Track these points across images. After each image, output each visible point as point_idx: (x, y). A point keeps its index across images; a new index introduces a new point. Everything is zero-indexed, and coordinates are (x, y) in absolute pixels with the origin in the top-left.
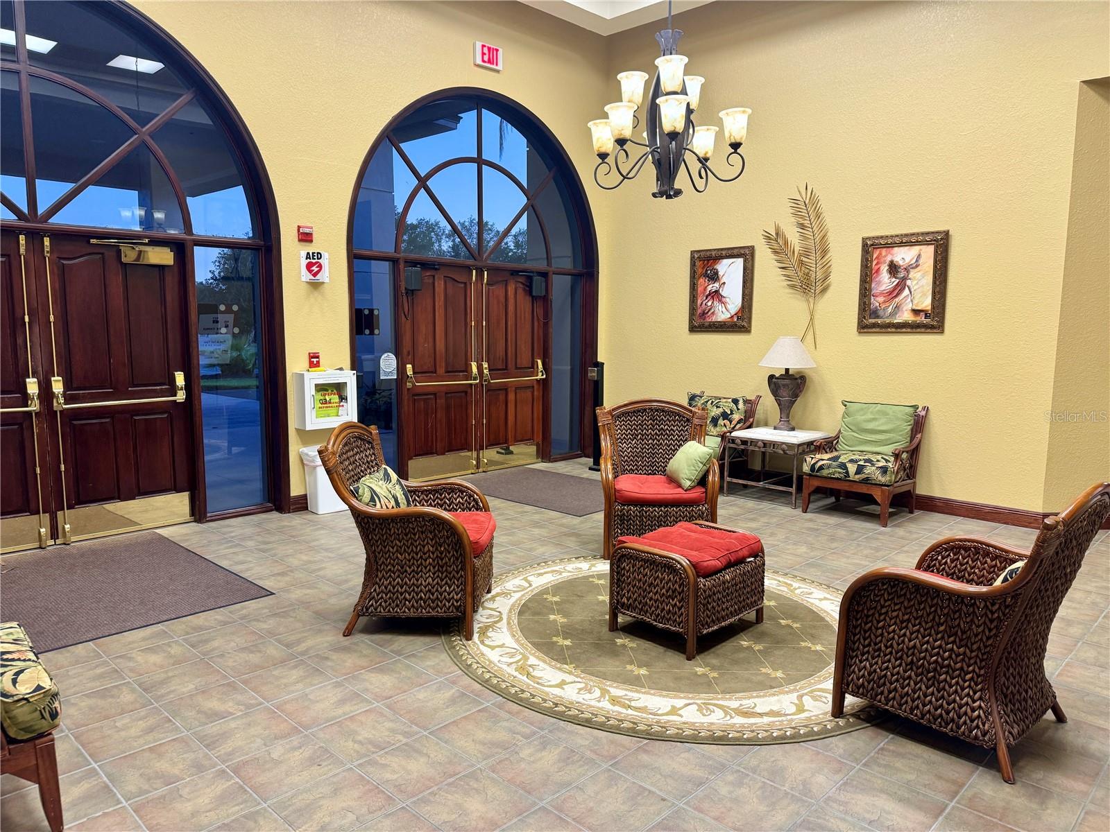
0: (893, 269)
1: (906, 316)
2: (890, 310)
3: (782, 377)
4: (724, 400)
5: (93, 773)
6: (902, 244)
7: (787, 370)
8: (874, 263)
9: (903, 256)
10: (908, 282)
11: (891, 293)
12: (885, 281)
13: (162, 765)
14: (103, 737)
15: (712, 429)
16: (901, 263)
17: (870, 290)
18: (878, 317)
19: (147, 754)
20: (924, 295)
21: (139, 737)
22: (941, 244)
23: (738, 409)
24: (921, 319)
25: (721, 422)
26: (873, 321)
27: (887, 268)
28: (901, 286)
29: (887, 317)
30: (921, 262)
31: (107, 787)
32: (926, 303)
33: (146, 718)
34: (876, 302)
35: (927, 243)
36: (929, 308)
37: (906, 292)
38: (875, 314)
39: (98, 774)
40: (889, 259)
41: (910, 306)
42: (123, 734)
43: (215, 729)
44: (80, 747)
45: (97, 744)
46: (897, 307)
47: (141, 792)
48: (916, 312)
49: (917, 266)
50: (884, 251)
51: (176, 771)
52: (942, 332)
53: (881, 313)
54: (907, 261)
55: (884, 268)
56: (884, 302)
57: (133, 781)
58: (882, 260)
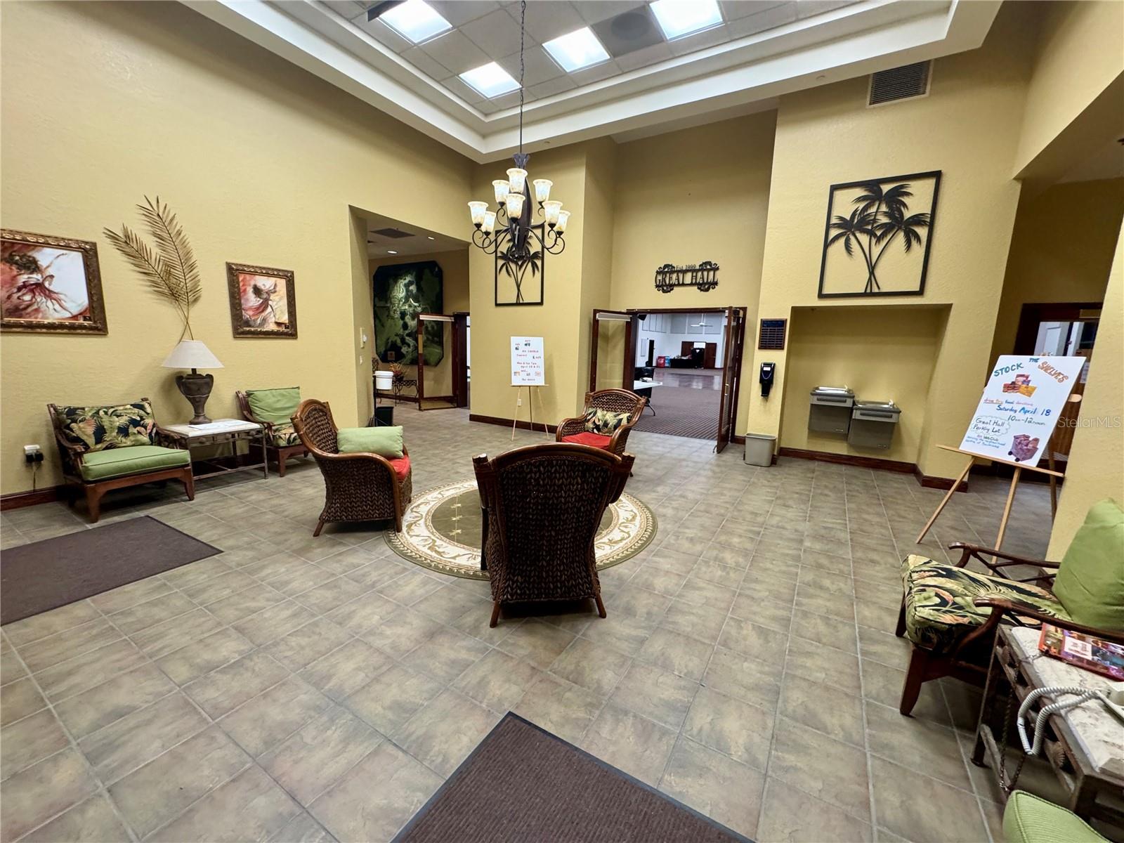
0: (257, 291)
1: (271, 327)
2: (259, 321)
3: (189, 377)
4: (122, 408)
5: (864, 653)
6: (262, 274)
7: (194, 370)
8: (241, 284)
9: (265, 283)
10: (270, 302)
11: (258, 309)
12: (251, 301)
13: (822, 628)
14: (841, 673)
15: (124, 440)
16: (263, 287)
17: (240, 305)
18: (250, 326)
19: (824, 640)
20: (282, 312)
21: (818, 654)
22: (290, 279)
23: (148, 414)
24: (282, 329)
25: (132, 430)
26: (248, 329)
27: (252, 290)
28: (265, 305)
29: (258, 327)
30: (277, 289)
31: (861, 639)
32: (285, 318)
33: (801, 666)
34: (247, 315)
35: (280, 277)
36: (287, 322)
37: (269, 309)
38: (247, 323)
39: (861, 649)
40: (252, 283)
41: (273, 320)
42: (826, 665)
43: (773, 625)
44: (861, 677)
45: (848, 670)
46: (264, 320)
47: (845, 624)
48: (279, 324)
49: (275, 292)
50: (248, 277)
51: (819, 621)
52: (296, 338)
53: (252, 323)
54: (267, 287)
55: (250, 290)
56: (253, 315)
57: (845, 632)
58: (247, 283)
